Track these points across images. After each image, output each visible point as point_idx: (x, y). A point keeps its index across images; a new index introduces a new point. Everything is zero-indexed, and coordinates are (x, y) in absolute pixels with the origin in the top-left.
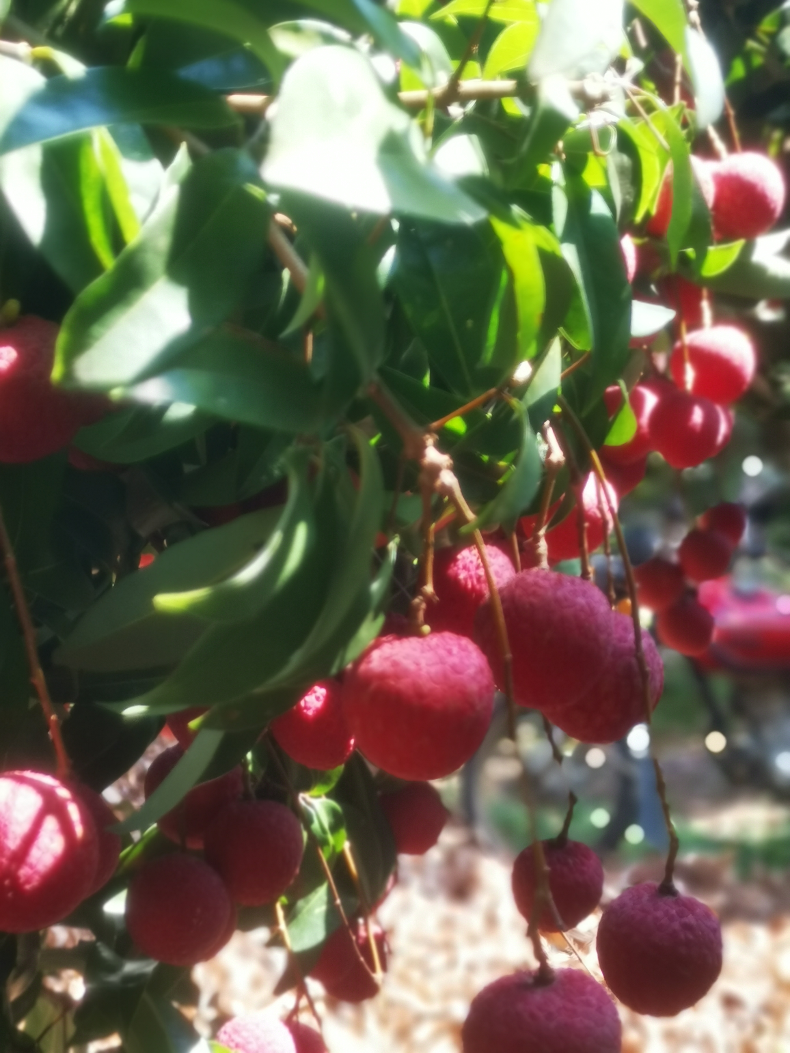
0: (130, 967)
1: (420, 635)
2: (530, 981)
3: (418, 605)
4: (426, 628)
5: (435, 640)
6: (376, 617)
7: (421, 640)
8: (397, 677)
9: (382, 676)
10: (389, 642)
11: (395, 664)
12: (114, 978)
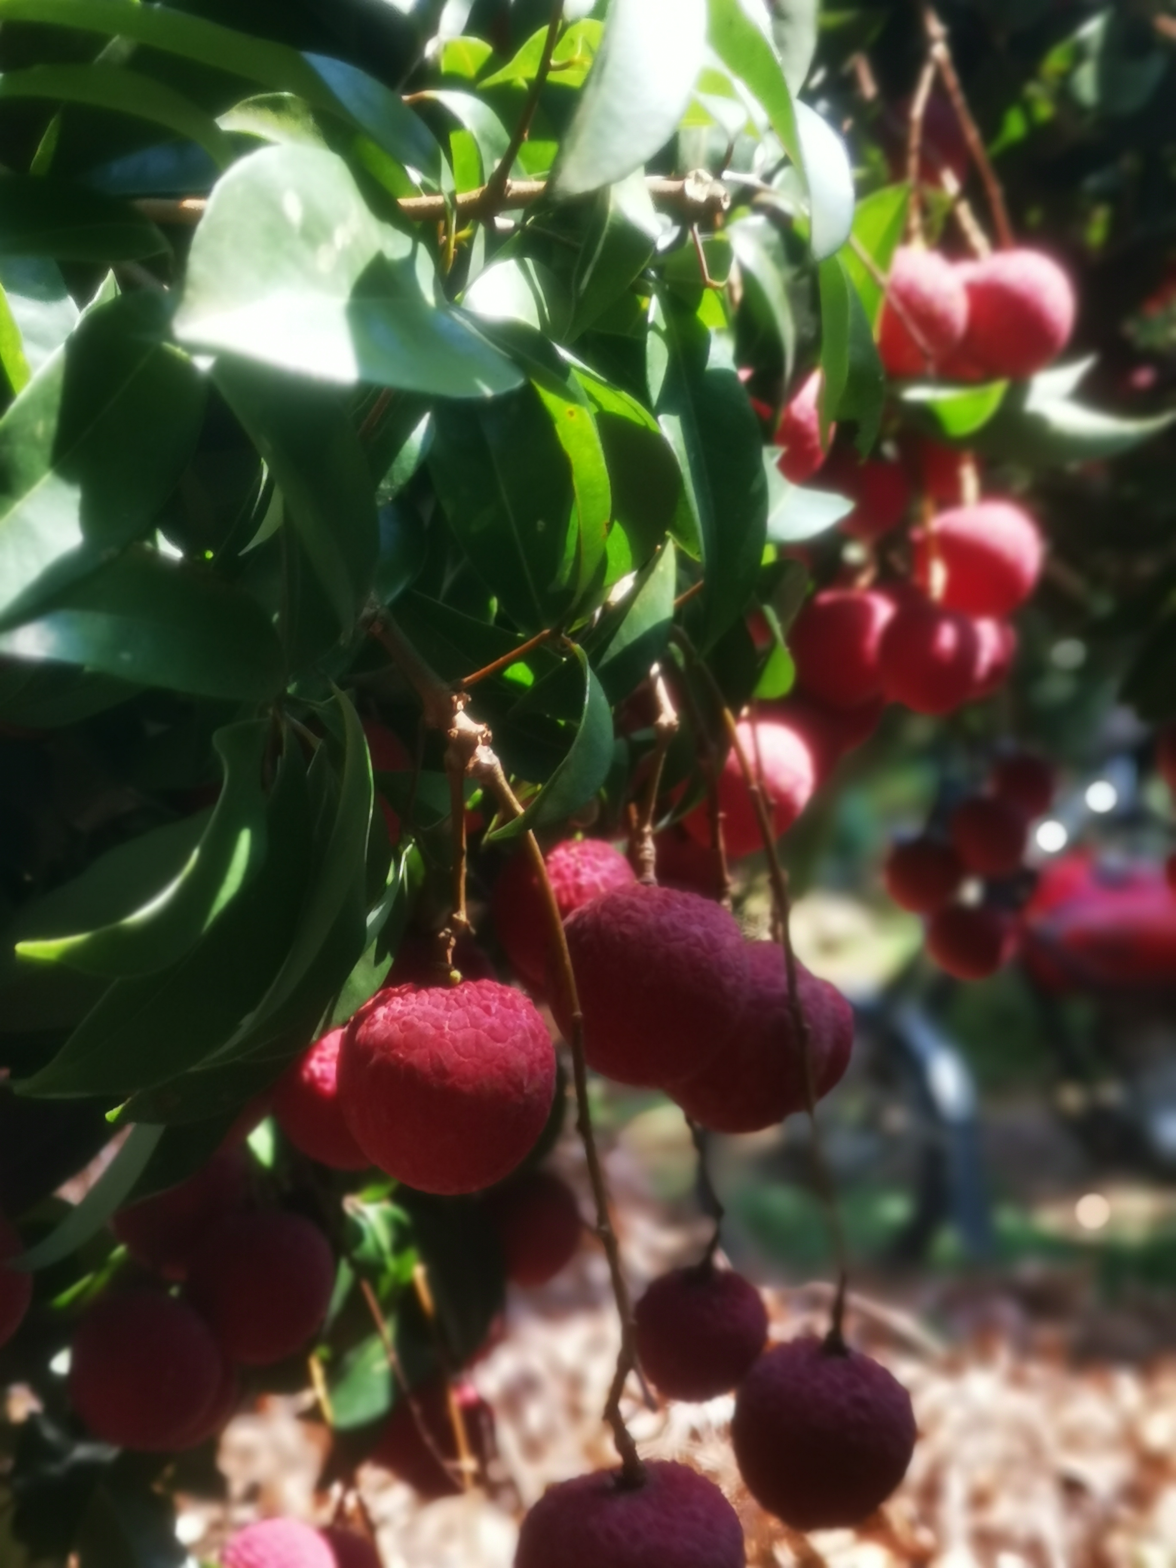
0: (82, 1452)
1: (449, 983)
2: (610, 1482)
3: (447, 940)
4: (456, 974)
5: (467, 991)
6: (379, 958)
7: (447, 992)
8: (409, 1046)
9: (388, 1045)
10: (401, 995)
11: (407, 1026)
12: (55, 1470)
